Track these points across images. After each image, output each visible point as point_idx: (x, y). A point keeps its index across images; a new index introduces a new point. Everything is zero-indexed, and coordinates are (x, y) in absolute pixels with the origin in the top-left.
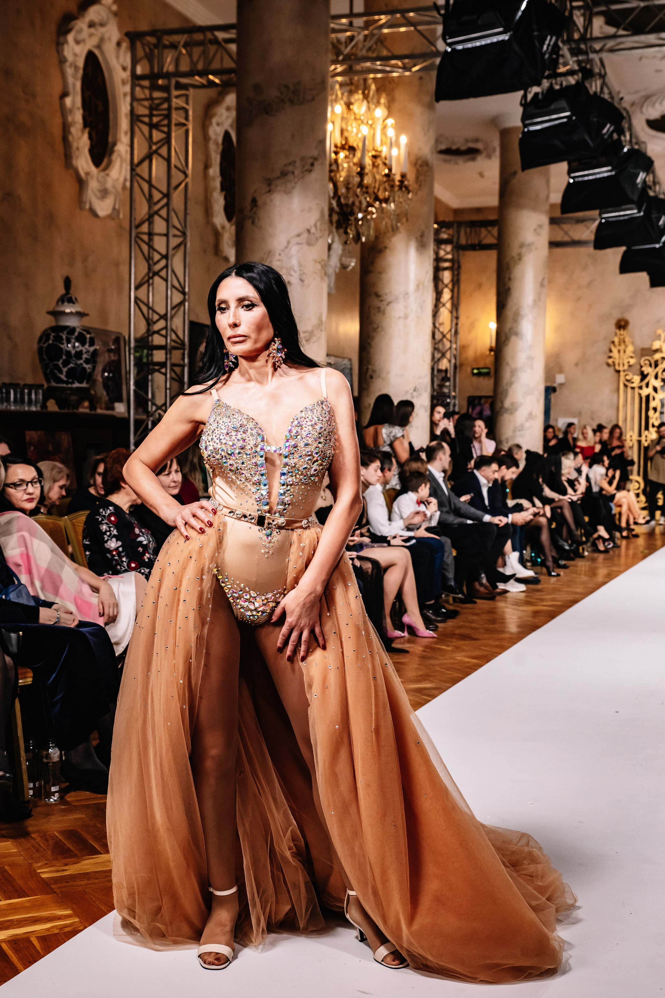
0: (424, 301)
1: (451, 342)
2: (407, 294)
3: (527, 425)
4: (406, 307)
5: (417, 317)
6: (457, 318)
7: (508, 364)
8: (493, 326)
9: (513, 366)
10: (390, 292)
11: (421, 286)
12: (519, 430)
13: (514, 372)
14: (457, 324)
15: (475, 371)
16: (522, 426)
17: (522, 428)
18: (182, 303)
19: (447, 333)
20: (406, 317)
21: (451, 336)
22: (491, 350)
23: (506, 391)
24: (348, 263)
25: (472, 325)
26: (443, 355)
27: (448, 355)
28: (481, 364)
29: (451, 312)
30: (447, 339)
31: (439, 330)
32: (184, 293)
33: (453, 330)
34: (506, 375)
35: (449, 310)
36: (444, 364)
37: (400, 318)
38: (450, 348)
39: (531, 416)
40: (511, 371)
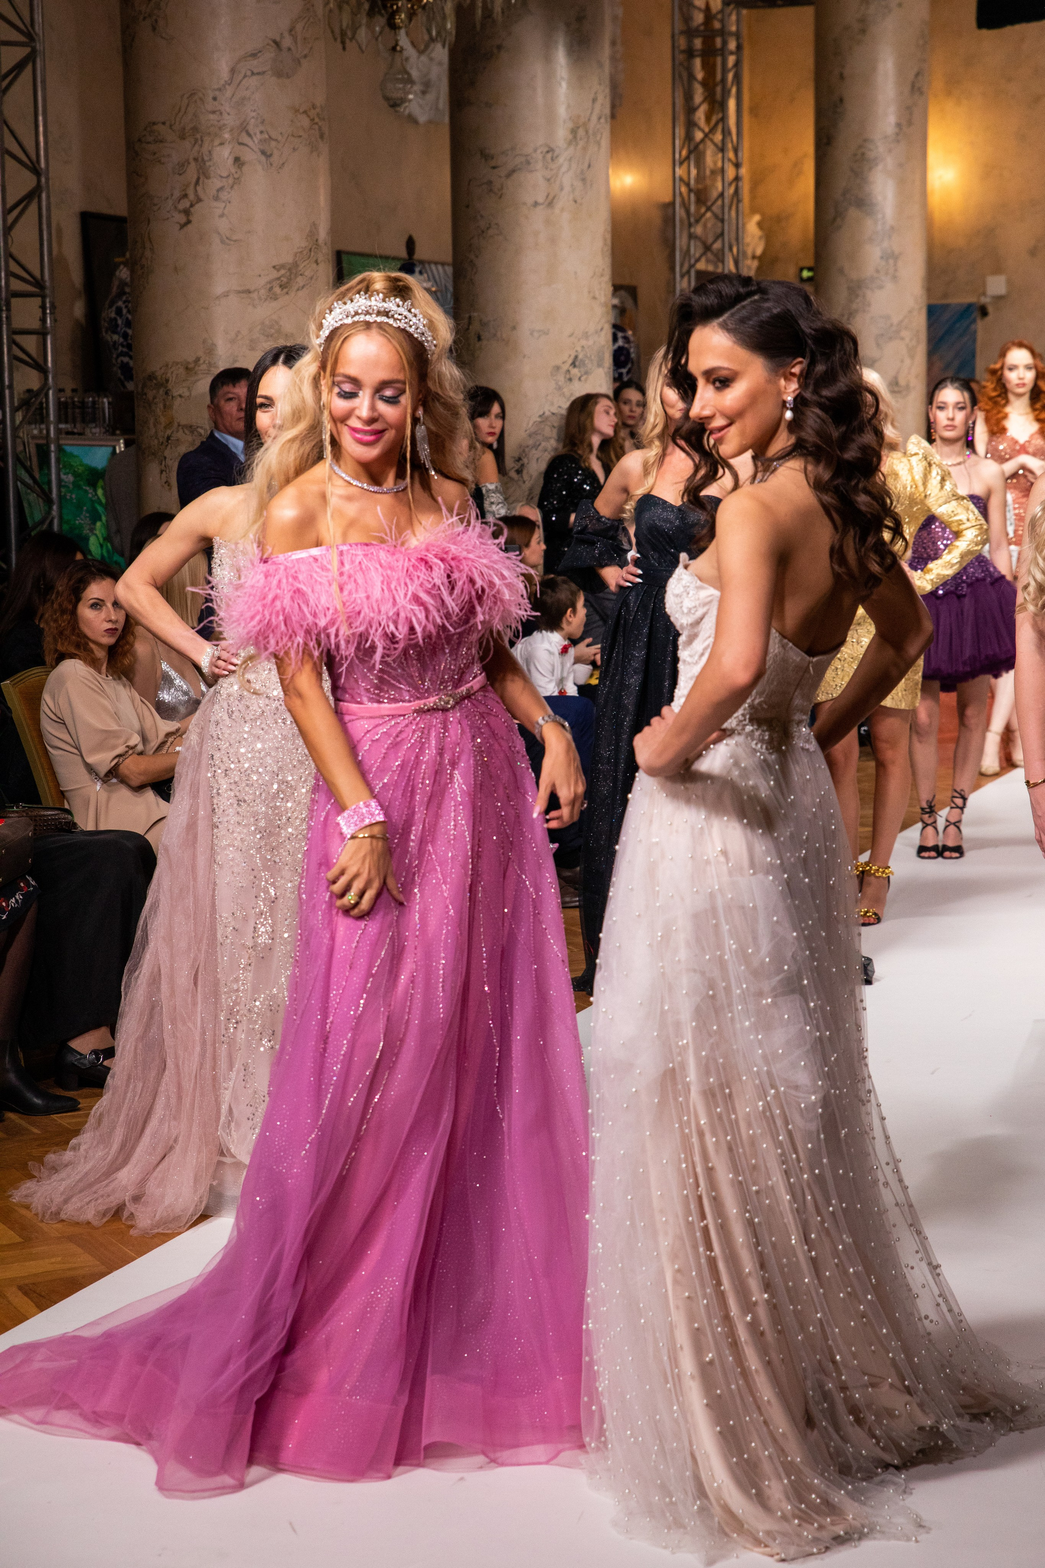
0: (589, 166)
2: (550, 150)
4: (549, 180)
9: (854, 275)
10: (513, 149)
11: (581, 132)
13: (855, 290)
15: (805, 274)
18: (33, 194)
20: (550, 202)
24: (400, 94)
32: (35, 170)
34: (841, 295)
37: (536, 204)
40: (849, 288)
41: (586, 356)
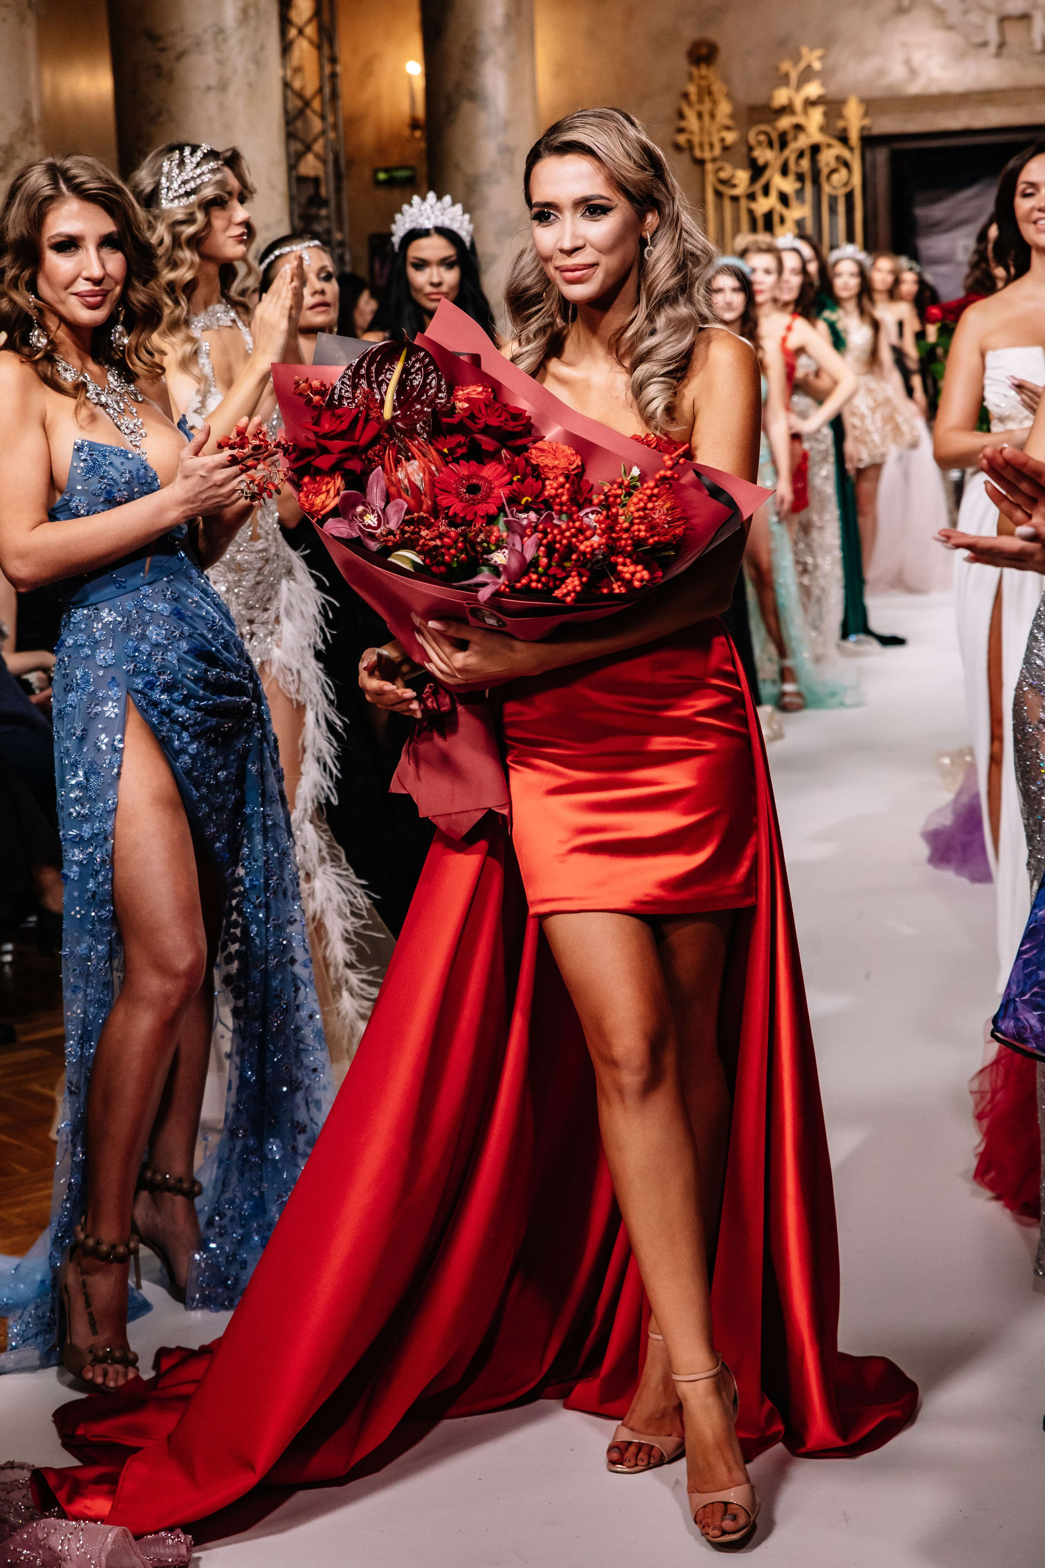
0: (262, 48)
1: (323, 117)
2: (220, 31)
4: (220, 62)
5: (250, 85)
6: (333, 60)
8: (415, 68)
11: (252, 12)
14: (334, 76)
15: (382, 176)
19: (314, 96)
20: (223, 86)
21: (323, 103)
22: (414, 124)
25: (368, 69)
26: (308, 148)
27: (318, 147)
28: (394, 159)
29: (319, 47)
30: (314, 112)
31: (292, 90)
33: (327, 90)
35: (311, 41)
36: (310, 166)
37: (209, 88)
38: (323, 132)
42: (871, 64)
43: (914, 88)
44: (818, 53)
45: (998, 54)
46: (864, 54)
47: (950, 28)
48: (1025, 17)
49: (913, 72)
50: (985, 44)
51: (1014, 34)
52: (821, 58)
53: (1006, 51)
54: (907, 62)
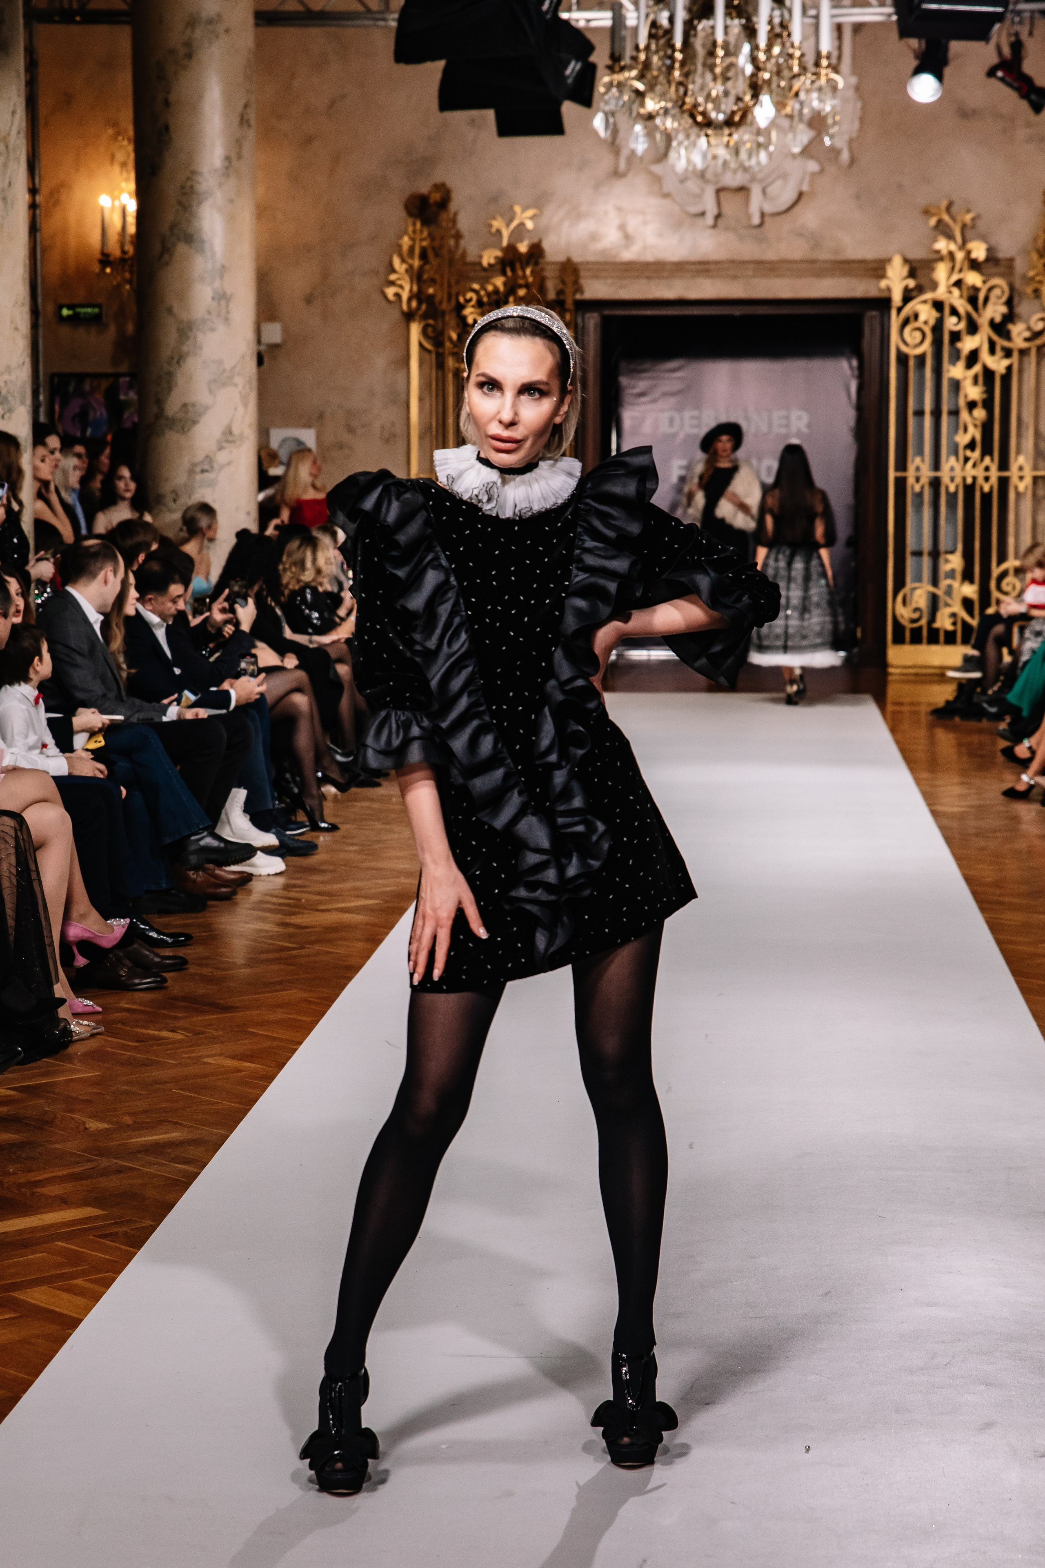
3: (222, 457)
6: (34, 191)
7: (170, 310)
9: (183, 316)
12: (203, 471)
13: (185, 331)
15: (66, 312)
16: (209, 459)
17: (208, 465)
22: (104, 261)
23: (170, 374)
28: (80, 295)
34: (169, 337)
39: (228, 437)
40: (179, 330)
41: (8, 392)
42: (584, 228)
43: (628, 255)
44: (530, 212)
45: (715, 226)
46: (578, 216)
47: (667, 195)
48: (743, 190)
49: (628, 238)
50: (703, 214)
51: (731, 205)
52: (532, 218)
53: (721, 222)
54: (622, 227)
